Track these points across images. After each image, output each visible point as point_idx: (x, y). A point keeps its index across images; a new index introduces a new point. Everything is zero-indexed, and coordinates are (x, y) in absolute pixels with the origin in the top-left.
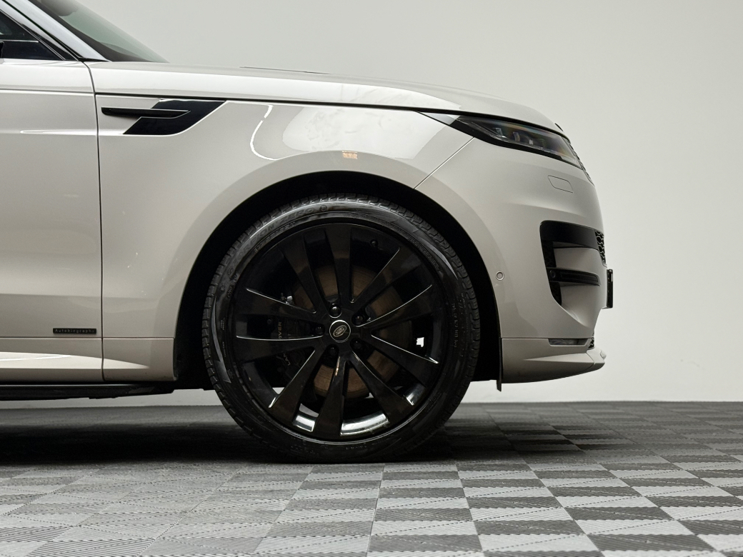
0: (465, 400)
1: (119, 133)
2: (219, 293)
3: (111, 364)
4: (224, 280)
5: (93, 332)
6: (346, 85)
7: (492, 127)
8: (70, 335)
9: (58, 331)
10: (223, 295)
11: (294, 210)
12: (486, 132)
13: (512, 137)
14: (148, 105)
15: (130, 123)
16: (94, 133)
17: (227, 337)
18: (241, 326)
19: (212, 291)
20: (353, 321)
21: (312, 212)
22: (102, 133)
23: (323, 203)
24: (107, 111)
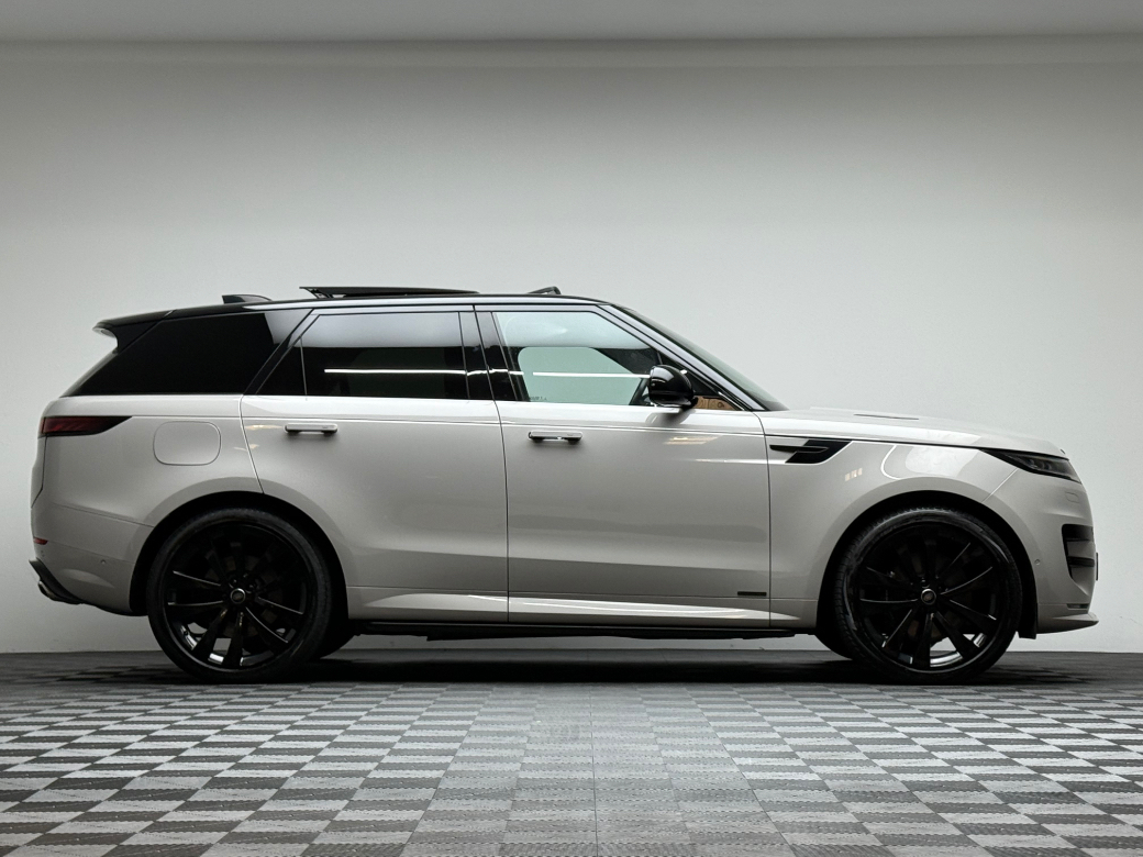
0: (1009, 649)
1: (783, 462)
2: (848, 571)
3: (776, 616)
4: (852, 560)
5: (764, 594)
6: (931, 431)
7: (1028, 460)
8: (748, 596)
9: (741, 594)
10: (852, 572)
11: (899, 515)
12: (1025, 463)
13: (1047, 468)
14: (801, 443)
15: (789, 455)
16: (765, 462)
17: (854, 600)
18: (862, 592)
19: (844, 569)
20: (937, 591)
21: (912, 517)
22: (771, 462)
23: (918, 511)
24: (773, 447)
